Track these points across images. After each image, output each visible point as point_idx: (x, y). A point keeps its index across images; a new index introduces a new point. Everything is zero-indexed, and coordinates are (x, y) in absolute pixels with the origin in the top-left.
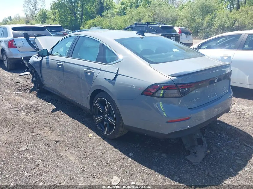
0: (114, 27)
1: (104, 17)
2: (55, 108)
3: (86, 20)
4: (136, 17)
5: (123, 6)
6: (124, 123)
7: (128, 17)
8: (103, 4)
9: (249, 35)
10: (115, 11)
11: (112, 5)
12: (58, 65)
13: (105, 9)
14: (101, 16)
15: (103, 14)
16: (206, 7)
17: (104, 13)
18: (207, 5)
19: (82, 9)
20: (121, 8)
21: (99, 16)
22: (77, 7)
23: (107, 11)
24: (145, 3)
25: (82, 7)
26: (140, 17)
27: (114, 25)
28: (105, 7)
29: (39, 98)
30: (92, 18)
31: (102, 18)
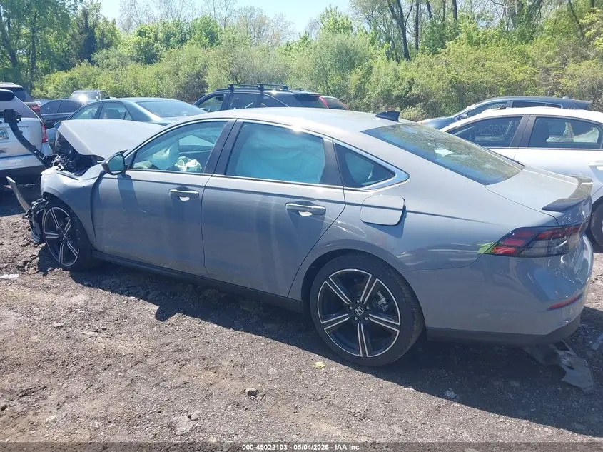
0: (131, 91)
1: (98, 65)
2: (157, 308)
3: (47, 71)
4: (186, 69)
5: (144, 40)
6: (428, 324)
7: (167, 68)
8: (93, 32)
9: (537, 118)
10: (125, 51)
11: (116, 36)
12: (177, 196)
13: (99, 45)
14: (92, 62)
15: (95, 57)
16: (347, 51)
17: (98, 56)
18: (349, 47)
19: (33, 43)
20: (139, 44)
21: (86, 61)
22: (19, 36)
23: (105, 51)
24: (201, 34)
25: (33, 38)
26: (197, 68)
27: (128, 87)
28: (98, 41)
29: (89, 286)
30: (65, 66)
31: (95, 69)
